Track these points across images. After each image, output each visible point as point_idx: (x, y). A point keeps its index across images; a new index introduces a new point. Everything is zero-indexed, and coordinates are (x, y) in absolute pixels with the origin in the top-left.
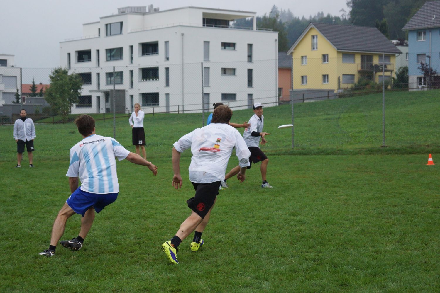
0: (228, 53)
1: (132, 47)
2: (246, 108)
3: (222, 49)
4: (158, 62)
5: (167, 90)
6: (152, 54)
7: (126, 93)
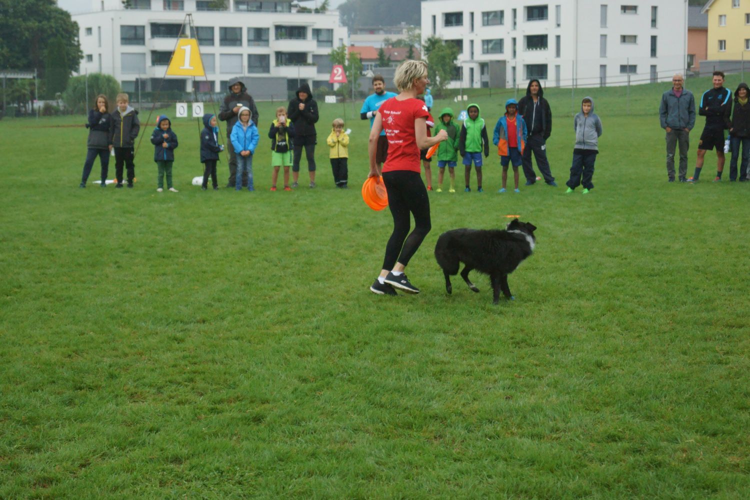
0: (629, 17)
1: (515, 11)
2: (649, 82)
3: (622, 13)
4: (547, 29)
5: (558, 61)
6: (539, 19)
7: (507, 64)
